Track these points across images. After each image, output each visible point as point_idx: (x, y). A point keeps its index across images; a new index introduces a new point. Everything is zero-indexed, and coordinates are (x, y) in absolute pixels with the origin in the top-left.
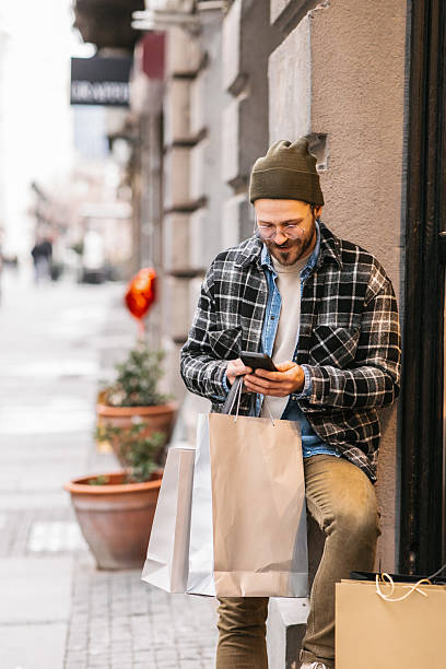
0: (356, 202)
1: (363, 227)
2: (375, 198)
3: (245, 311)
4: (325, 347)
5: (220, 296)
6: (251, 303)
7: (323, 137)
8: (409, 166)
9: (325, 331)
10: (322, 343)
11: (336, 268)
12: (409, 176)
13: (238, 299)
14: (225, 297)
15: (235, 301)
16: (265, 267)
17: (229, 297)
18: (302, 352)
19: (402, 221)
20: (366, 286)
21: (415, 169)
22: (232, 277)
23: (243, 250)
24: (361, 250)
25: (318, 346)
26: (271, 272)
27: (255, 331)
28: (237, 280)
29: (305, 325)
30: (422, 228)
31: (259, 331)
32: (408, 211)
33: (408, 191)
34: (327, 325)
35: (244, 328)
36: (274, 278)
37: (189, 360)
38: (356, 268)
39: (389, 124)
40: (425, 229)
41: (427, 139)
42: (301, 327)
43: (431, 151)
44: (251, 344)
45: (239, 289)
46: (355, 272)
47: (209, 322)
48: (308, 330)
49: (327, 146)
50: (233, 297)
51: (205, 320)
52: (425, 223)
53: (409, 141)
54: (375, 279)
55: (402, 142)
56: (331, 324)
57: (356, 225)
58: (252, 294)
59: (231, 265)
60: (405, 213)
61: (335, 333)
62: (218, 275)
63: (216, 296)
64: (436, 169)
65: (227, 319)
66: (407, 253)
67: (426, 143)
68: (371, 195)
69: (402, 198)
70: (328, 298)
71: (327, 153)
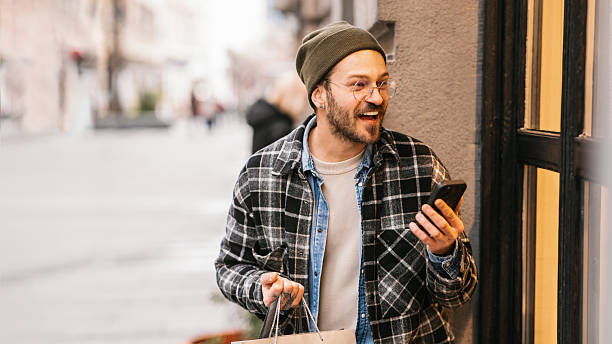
0: (427, 95)
1: (436, 122)
2: (448, 90)
3: (289, 225)
4: (393, 253)
5: (260, 209)
6: (295, 215)
7: (391, 25)
8: (484, 56)
9: (391, 236)
10: (390, 249)
11: (393, 163)
12: (484, 67)
13: (280, 210)
14: (266, 209)
15: (277, 213)
16: (308, 173)
17: (270, 209)
18: (368, 263)
19: (477, 115)
20: (430, 179)
21: (491, 61)
22: (270, 185)
23: (280, 153)
24: (414, 140)
25: (386, 253)
26: (316, 178)
27: (302, 247)
28: (277, 189)
29: (368, 233)
30: (499, 124)
31: (307, 247)
32: (484, 105)
33: (484, 84)
34: (393, 228)
35: (290, 245)
36: (320, 185)
37: (224, 270)
38: (415, 162)
39: (463, 10)
40: (502, 125)
41: (503, 27)
42: (365, 236)
43: (508, 40)
44: (299, 261)
45: (280, 199)
46: (416, 166)
47: (245, 236)
48: (372, 238)
49: (396, 35)
50: (275, 209)
51: (240, 234)
52: (501, 118)
53: (485, 29)
54: (437, 171)
55: (477, 29)
56: (397, 227)
57: (427, 119)
58: (294, 205)
59: (268, 172)
60: (480, 107)
61: (402, 236)
62: (254, 185)
63: (254, 209)
64: (514, 62)
65: (270, 234)
66: (483, 151)
67: (503, 31)
68: (443, 87)
69: (477, 91)
70: (390, 198)
71: (396, 43)
